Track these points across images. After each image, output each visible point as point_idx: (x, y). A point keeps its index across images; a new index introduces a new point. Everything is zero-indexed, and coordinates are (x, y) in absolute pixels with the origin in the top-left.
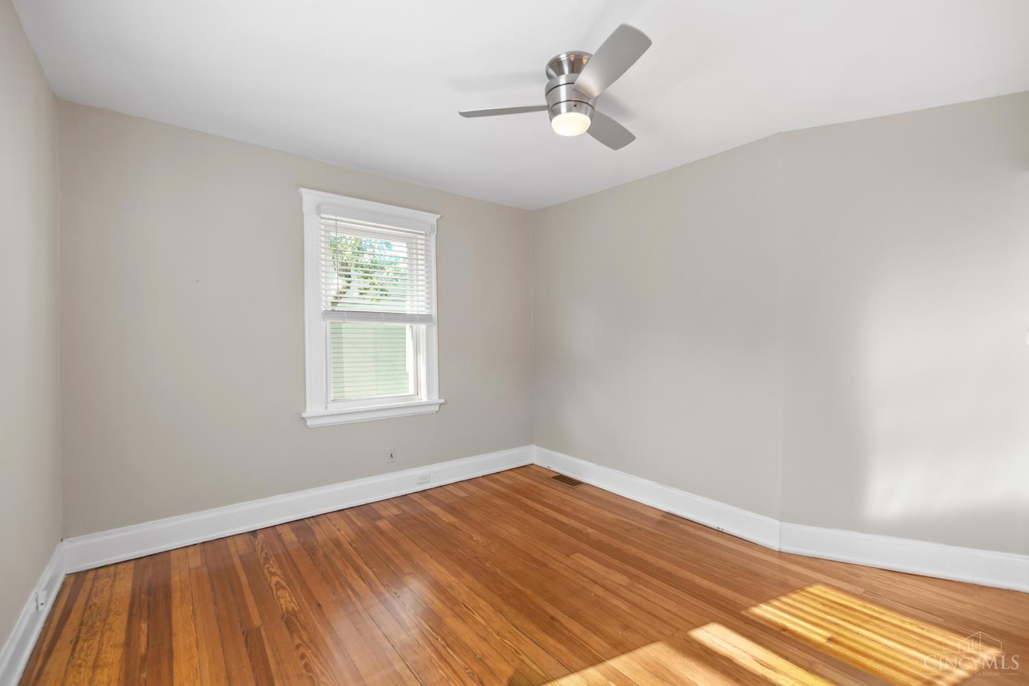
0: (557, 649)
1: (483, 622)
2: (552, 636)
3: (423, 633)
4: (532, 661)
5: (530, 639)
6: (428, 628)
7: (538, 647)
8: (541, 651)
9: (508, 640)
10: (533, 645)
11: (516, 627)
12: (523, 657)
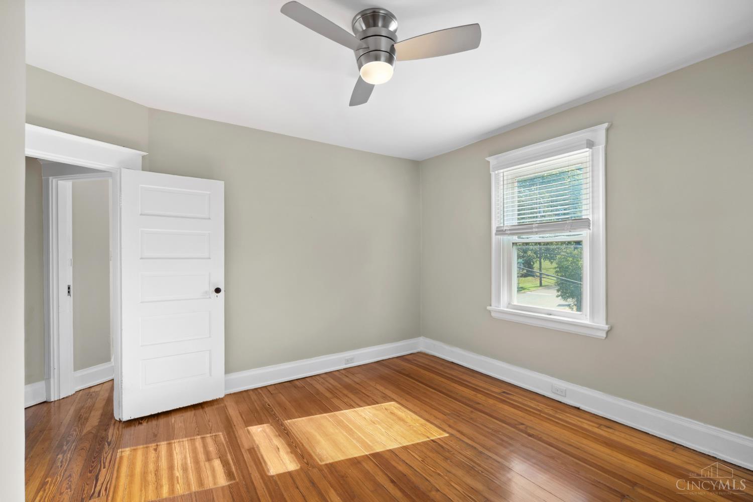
0: (398, 463)
1: (453, 484)
2: (400, 472)
3: (496, 477)
4: (414, 457)
5: (415, 470)
6: (496, 482)
7: (411, 465)
8: (408, 462)
9: (431, 470)
10: (413, 466)
11: (427, 480)
12: (420, 459)
